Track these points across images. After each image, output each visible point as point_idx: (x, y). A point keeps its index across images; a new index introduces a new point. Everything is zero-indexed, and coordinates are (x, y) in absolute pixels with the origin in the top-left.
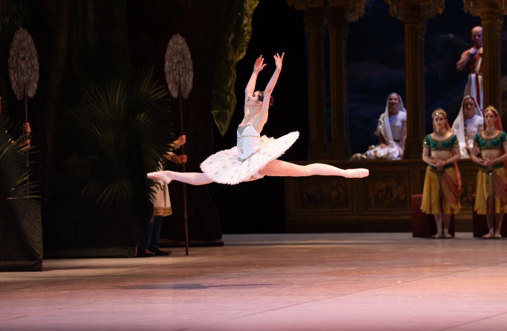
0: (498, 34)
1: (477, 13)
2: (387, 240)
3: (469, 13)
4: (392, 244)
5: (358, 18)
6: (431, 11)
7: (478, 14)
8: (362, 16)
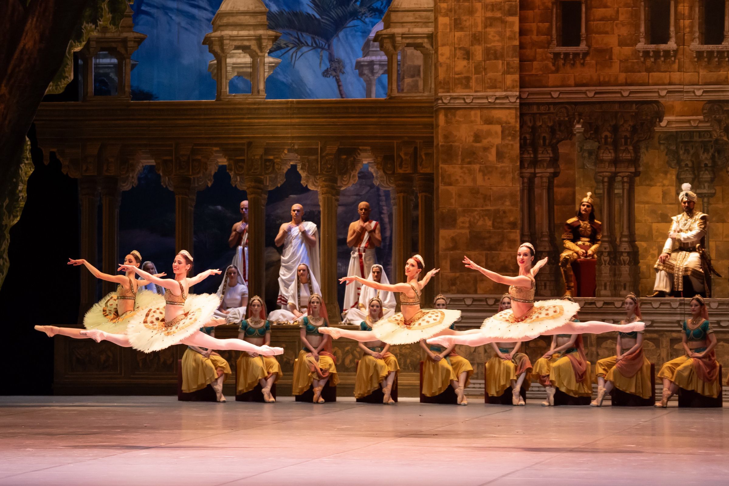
1: (243, 187)
2: (153, 403)
3: (236, 186)
4: (158, 406)
5: (131, 187)
6: (200, 184)
7: (245, 188)
8: (134, 185)
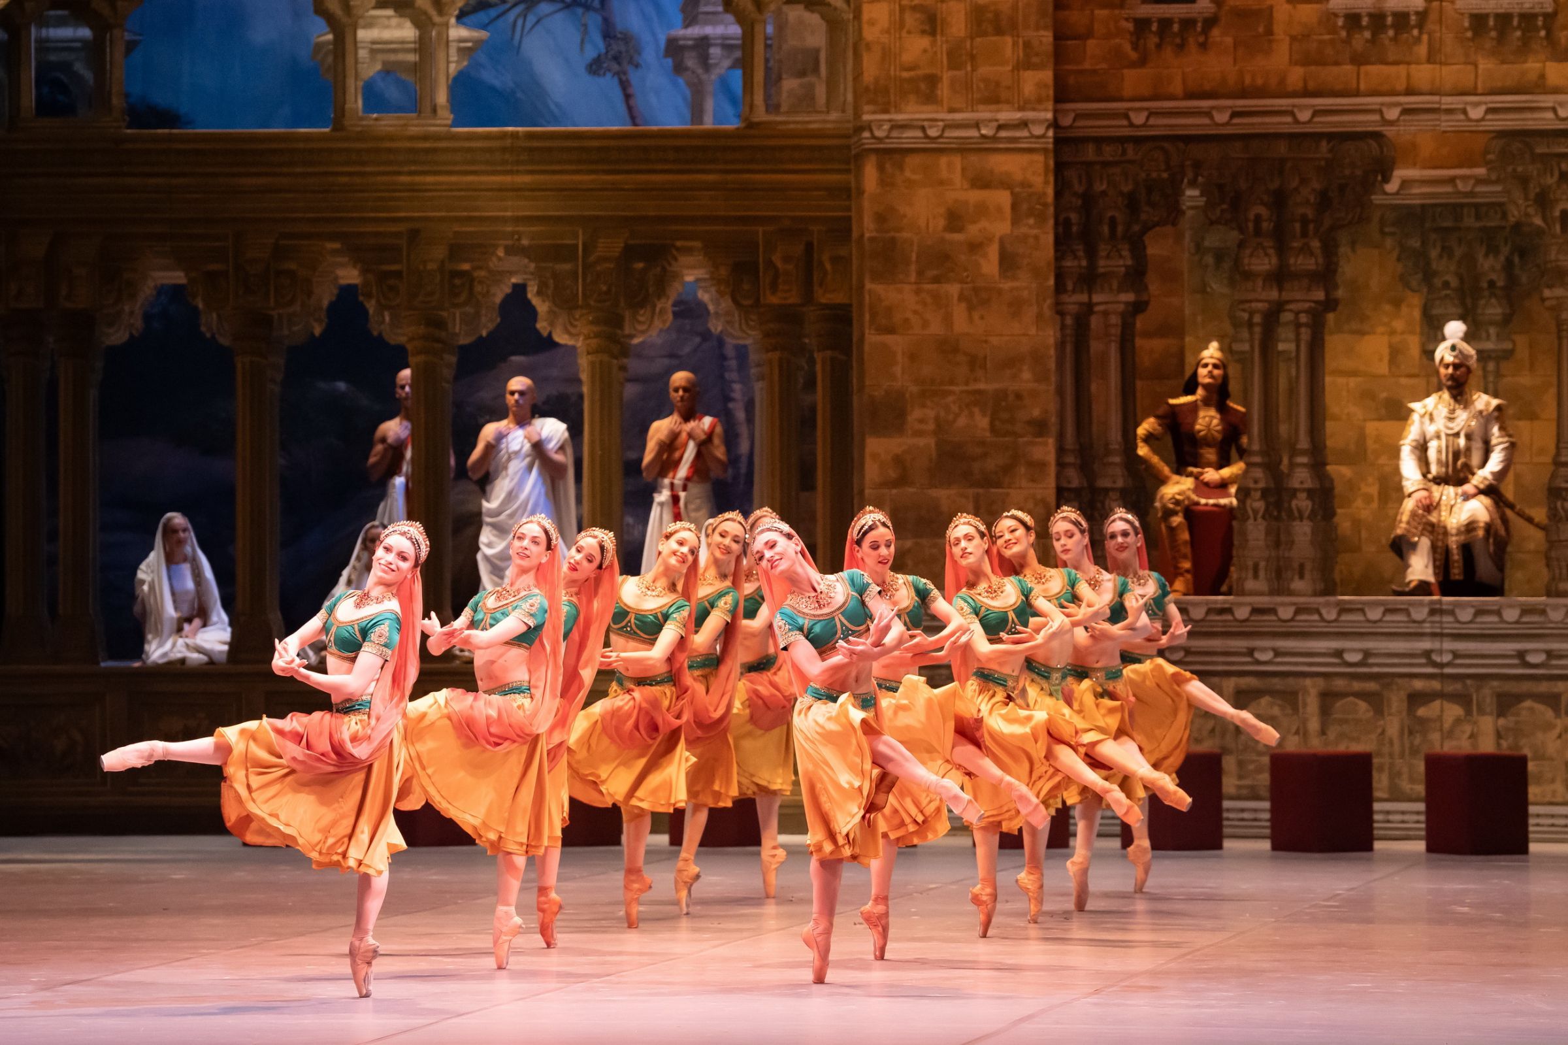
0: (445, 385)
1: (397, 337)
2: (182, 852)
3: (380, 335)
4: (194, 861)
5: (126, 336)
6: (295, 329)
7: (402, 340)
8: (134, 332)
